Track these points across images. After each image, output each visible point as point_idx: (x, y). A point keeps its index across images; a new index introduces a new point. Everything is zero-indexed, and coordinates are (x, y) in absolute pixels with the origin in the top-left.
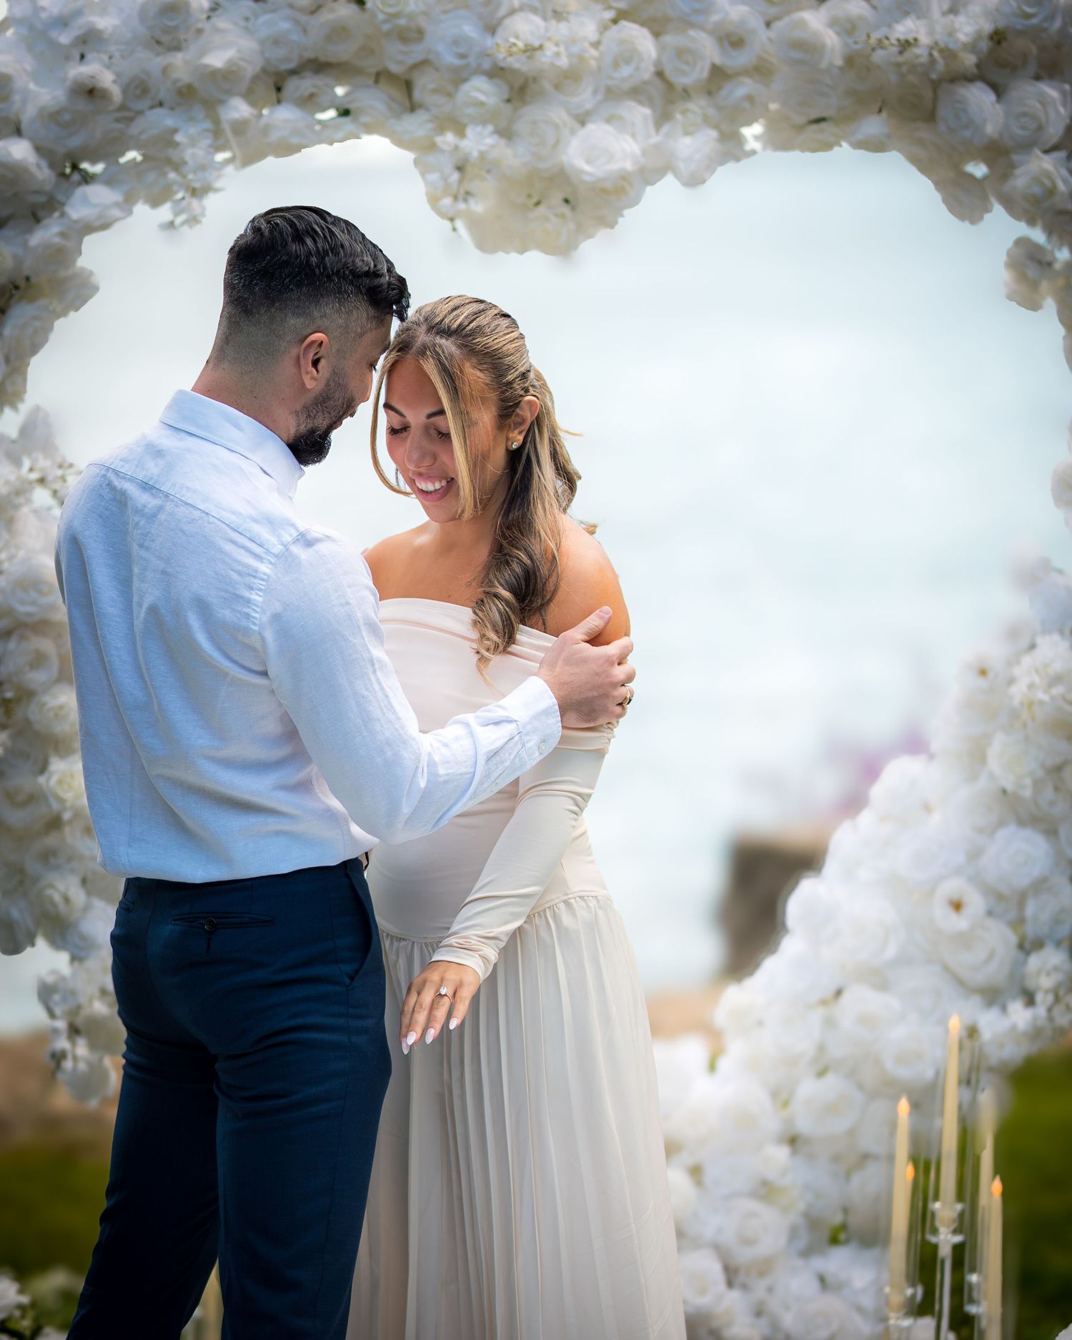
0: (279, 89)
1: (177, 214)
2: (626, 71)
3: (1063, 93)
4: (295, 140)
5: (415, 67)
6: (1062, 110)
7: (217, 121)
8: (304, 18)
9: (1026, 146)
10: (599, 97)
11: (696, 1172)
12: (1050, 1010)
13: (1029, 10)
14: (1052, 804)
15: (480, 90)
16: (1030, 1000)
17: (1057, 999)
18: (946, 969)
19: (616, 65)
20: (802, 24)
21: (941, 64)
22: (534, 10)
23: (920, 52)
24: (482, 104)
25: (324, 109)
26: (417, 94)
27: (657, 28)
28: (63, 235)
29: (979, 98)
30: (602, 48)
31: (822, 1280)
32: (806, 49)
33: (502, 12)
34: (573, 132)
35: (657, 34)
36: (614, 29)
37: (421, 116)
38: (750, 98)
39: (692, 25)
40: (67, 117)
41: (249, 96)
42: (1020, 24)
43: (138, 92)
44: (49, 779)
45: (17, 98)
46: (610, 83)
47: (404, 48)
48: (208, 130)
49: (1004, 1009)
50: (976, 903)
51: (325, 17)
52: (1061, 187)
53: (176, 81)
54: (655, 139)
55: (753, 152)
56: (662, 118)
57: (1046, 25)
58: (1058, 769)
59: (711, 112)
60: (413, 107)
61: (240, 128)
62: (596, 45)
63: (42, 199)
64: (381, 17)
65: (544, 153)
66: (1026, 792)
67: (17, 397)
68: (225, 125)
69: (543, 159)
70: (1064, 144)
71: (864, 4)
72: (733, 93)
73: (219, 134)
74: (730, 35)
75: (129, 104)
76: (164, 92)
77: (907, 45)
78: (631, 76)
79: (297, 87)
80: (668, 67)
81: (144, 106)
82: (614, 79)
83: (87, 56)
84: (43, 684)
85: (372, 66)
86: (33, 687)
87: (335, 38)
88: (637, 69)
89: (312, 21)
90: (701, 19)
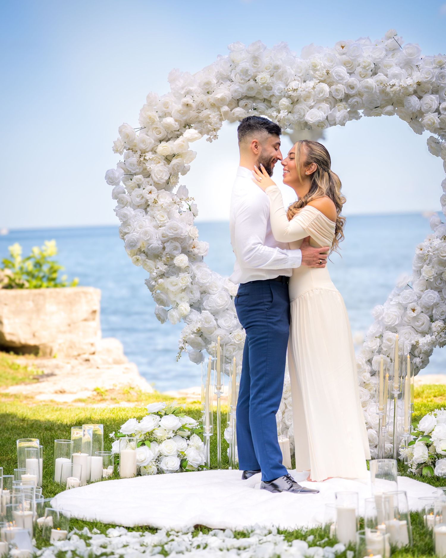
0: (238, 104)
1: (211, 136)
2: (321, 95)
3: (437, 98)
4: (240, 116)
5: (271, 96)
6: (436, 102)
7: (220, 112)
8: (242, 85)
9: (427, 112)
10: (315, 102)
12: (436, 337)
13: (427, 76)
14: (440, 284)
15: (285, 102)
16: (432, 334)
17: (438, 333)
18: (412, 327)
19: (319, 94)
20: (368, 82)
21: (403, 91)
22: (298, 81)
23: (397, 87)
24: (285, 105)
25: (250, 109)
26: (272, 104)
28: (183, 142)
29: (414, 99)
30: (315, 89)
32: (369, 88)
33: (289, 81)
34: (308, 111)
35: (330, 85)
36: (319, 85)
37: (273, 109)
38: (357, 102)
39: (340, 83)
40: (182, 112)
41: (229, 105)
42: (425, 80)
43: (202, 105)
44: (179, 278)
45: (170, 107)
47: (267, 92)
48: (217, 114)
49: (425, 337)
50: (418, 309)
51: (248, 84)
52: (436, 122)
53: (210, 103)
54: (330, 113)
55: (361, 117)
56: (332, 107)
57: (431, 80)
59: (347, 106)
60: (271, 107)
61: (226, 113)
62: (313, 88)
63: (178, 133)
64: (260, 84)
65: (301, 117)
66: (432, 280)
67: (176, 183)
68: (222, 113)
69: (301, 118)
70: (437, 111)
71: (385, 76)
72: (352, 101)
73: (221, 115)
74: (350, 86)
75: (200, 109)
76: (207, 105)
77: (394, 85)
78: (323, 96)
79: (242, 103)
80: (334, 94)
81: (203, 109)
82: (319, 97)
83: (186, 96)
84: (177, 254)
85: (261, 97)
86: (174, 255)
87: (250, 89)
88: (324, 94)
89: (244, 86)
90: (341, 81)
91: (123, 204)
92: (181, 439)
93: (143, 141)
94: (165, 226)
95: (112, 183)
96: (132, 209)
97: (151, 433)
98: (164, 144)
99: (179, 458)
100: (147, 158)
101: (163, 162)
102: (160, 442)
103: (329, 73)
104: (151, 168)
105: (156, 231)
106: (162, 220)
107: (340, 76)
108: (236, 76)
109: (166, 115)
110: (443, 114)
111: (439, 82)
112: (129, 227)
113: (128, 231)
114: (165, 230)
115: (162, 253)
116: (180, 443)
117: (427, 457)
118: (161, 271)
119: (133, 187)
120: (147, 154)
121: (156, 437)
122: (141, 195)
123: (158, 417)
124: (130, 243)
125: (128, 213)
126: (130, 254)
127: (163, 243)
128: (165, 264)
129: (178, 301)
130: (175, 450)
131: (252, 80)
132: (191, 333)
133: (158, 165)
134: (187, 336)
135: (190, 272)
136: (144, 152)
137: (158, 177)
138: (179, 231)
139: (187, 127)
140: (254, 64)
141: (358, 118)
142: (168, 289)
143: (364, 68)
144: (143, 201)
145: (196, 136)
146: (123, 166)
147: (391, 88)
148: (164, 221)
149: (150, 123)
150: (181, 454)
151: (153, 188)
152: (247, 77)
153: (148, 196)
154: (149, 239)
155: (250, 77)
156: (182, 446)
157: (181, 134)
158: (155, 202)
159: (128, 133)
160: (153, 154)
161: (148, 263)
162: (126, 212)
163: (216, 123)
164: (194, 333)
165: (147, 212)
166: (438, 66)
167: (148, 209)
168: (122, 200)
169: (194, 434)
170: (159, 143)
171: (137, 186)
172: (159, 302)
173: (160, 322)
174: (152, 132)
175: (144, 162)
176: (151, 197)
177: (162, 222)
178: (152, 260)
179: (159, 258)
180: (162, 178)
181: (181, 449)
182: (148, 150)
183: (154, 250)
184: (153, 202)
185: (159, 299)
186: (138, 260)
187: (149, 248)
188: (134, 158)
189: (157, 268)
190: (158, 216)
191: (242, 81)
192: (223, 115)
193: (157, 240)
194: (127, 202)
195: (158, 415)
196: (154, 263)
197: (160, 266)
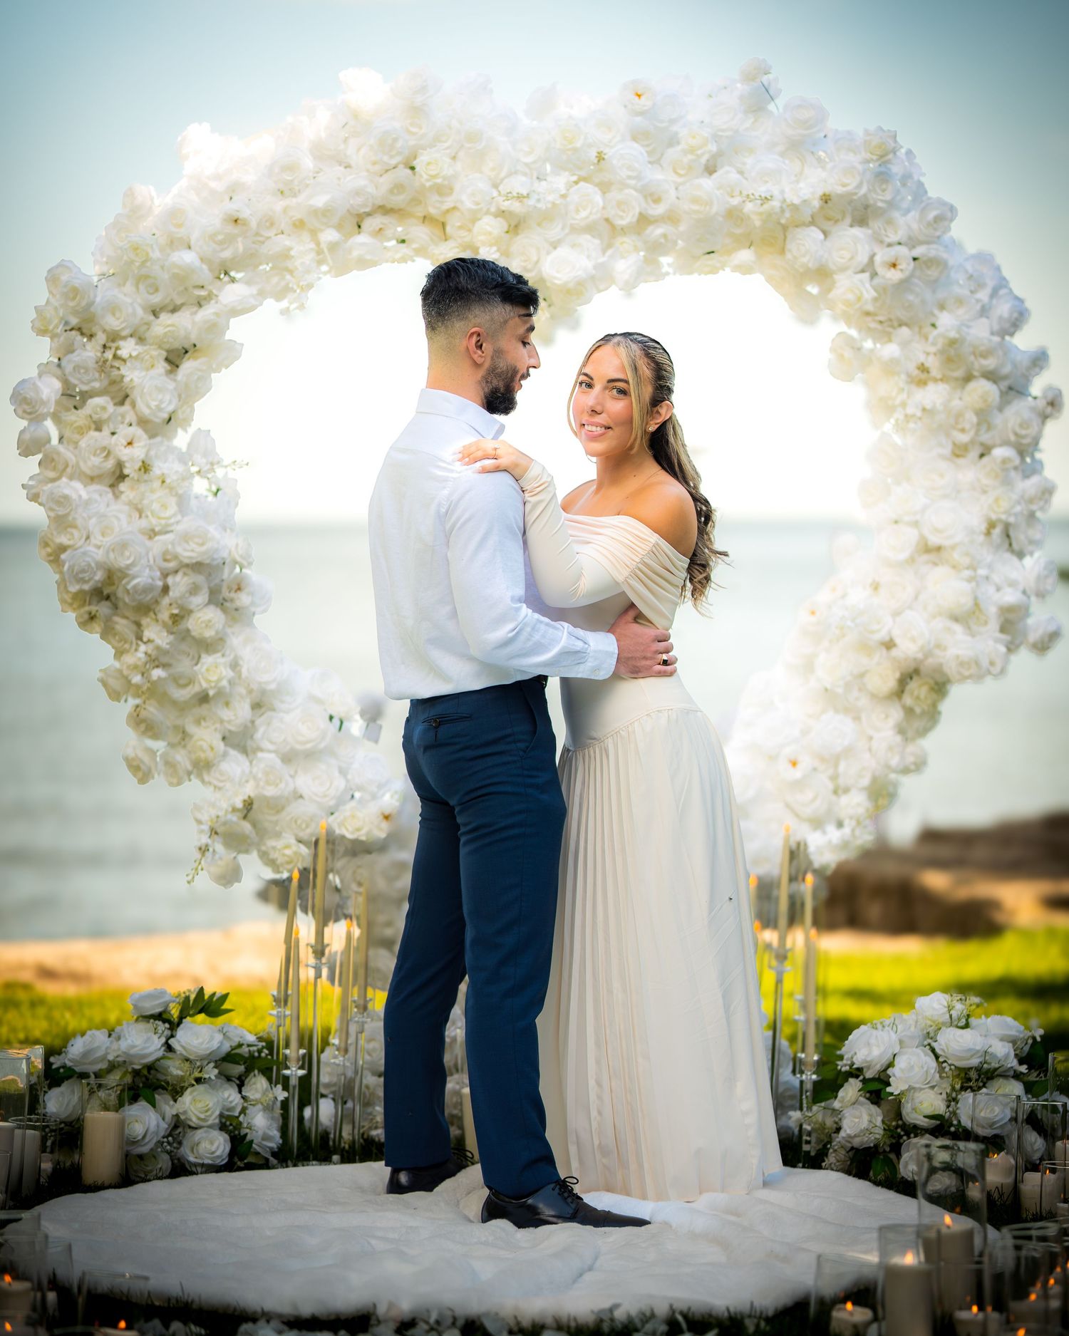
0: (359, 227)
1: (291, 303)
2: (583, 214)
3: (867, 235)
4: (368, 257)
5: (448, 211)
6: (866, 246)
7: (318, 244)
8: (376, 179)
9: (843, 269)
10: (567, 231)
12: (853, 831)
13: (847, 181)
14: (857, 699)
15: (489, 226)
16: (840, 825)
17: (858, 823)
18: (787, 805)
19: (577, 211)
20: (698, 188)
21: (787, 215)
22: (525, 174)
23: (776, 204)
24: (490, 233)
25: (389, 240)
26: (448, 229)
27: (605, 187)
28: (216, 314)
29: (812, 236)
30: (568, 199)
32: (700, 203)
33: (503, 174)
34: (548, 253)
35: (604, 193)
36: (577, 187)
37: (451, 243)
38: (665, 236)
39: (627, 186)
40: (220, 237)
41: (339, 227)
42: (840, 190)
43: (268, 224)
44: (201, 668)
45: (188, 225)
46: (573, 222)
47: (440, 199)
48: (312, 249)
49: (824, 832)
50: (806, 762)
51: (391, 176)
52: (865, 295)
53: (290, 217)
54: (602, 260)
55: (668, 274)
56: (607, 247)
57: (857, 191)
58: (862, 675)
59: (640, 245)
60: (446, 238)
61: (333, 247)
62: (564, 196)
63: (203, 293)
64: (425, 176)
65: (529, 267)
66: (840, 691)
67: (186, 422)
68: (324, 246)
70: (869, 268)
71: (738, 176)
72: (657, 231)
73: (319, 252)
74: (651, 195)
75: (263, 232)
76: (284, 224)
77: (766, 199)
78: (587, 217)
79: (371, 224)
80: (612, 213)
81: (271, 233)
82: (573, 219)
83: (234, 198)
84: (198, 606)
85: (420, 212)
86: (192, 607)
87: (395, 191)
88: (591, 213)
89: (382, 180)
90: (633, 182)
91: (54, 469)
92: (228, 1084)
93: (113, 308)
94: (172, 531)
95: (30, 413)
96: (77, 485)
97: (150, 1067)
98: (165, 318)
99: (224, 1132)
100: (123, 353)
101: (162, 366)
102: (176, 1092)
103: (604, 159)
104: (135, 379)
105: (148, 543)
106: (162, 515)
107: (630, 168)
108: (361, 153)
109: (176, 243)
110: (883, 277)
111: (875, 196)
112: (75, 532)
113: (71, 543)
114: (173, 543)
115: (157, 602)
116: (226, 1094)
117: (882, 1132)
118: (158, 648)
119: (81, 428)
120: (121, 343)
121: (162, 1077)
122: (104, 449)
123: (162, 1027)
124: (77, 574)
125: (74, 496)
126: (69, 601)
127: (165, 575)
128: (168, 632)
129: (191, 728)
130: (217, 1113)
131: (401, 166)
132: (230, 809)
133: (153, 372)
134: (218, 817)
135: (228, 653)
136: (114, 337)
137: (153, 404)
138: (211, 547)
139: (227, 278)
140: (412, 124)
141: (659, 276)
142: (165, 694)
143: (692, 150)
144: (110, 464)
145: (253, 301)
146: (58, 372)
147: (762, 205)
148: (169, 518)
149: (137, 264)
150: (228, 1123)
151: (137, 431)
152: (391, 157)
153: (125, 453)
154: (133, 564)
155: (398, 159)
156: (231, 1102)
157: (210, 297)
158: (145, 467)
159: (77, 285)
160: (137, 344)
161: (118, 627)
162: (67, 491)
163: (307, 272)
164: (234, 810)
165: (117, 495)
166: (875, 157)
167: (123, 487)
168: (53, 460)
169: (256, 1072)
170: (152, 318)
171: (93, 426)
172: (143, 727)
173: (136, 780)
174: (138, 288)
175: (116, 364)
176: (132, 456)
177: (163, 522)
178: (127, 618)
179: (152, 614)
180: (159, 409)
181: (229, 1110)
182: (124, 333)
183: (140, 594)
184: (140, 470)
185: (143, 721)
186: (92, 618)
187: (129, 587)
188: (89, 352)
189: (145, 639)
190: (155, 506)
191: (377, 168)
192: (326, 250)
193: (151, 568)
194: (67, 466)
195: (164, 1021)
196: (134, 628)
197: (156, 635)
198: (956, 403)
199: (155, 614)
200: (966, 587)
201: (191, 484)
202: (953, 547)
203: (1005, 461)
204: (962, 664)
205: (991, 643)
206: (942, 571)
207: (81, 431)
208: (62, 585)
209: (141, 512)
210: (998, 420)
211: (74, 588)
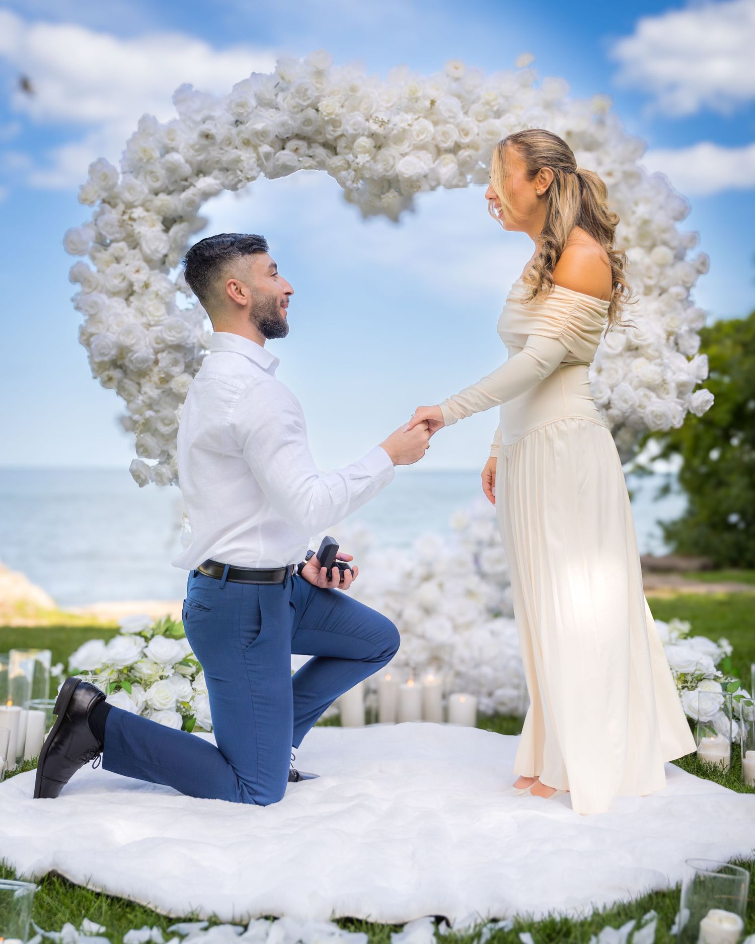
0: (284, 146)
2: (422, 137)
4: (289, 163)
5: (338, 137)
7: (258, 154)
8: (294, 116)
10: (411, 148)
11: (441, 586)
15: (364, 142)
19: (418, 136)
24: (365, 147)
25: (302, 155)
26: (338, 149)
27: (435, 123)
28: (194, 195)
30: (413, 127)
31: (493, 633)
34: (400, 159)
35: (435, 126)
36: (418, 121)
37: (339, 157)
38: (470, 156)
39: (449, 123)
40: (197, 147)
41: (271, 145)
42: (578, 129)
43: (227, 142)
44: (179, 412)
45: (177, 139)
46: (415, 142)
47: (334, 129)
48: (253, 157)
51: (304, 113)
53: (242, 138)
54: (432, 166)
56: (435, 159)
57: (588, 131)
59: (455, 160)
60: (336, 154)
61: (267, 156)
62: (409, 125)
63: (186, 183)
65: (388, 168)
68: (262, 155)
69: (387, 171)
72: (464, 154)
73: (259, 159)
74: (463, 130)
75: (224, 147)
76: (237, 142)
78: (424, 139)
79: (292, 144)
80: (439, 138)
81: (229, 148)
82: (415, 140)
83: (208, 122)
84: (177, 373)
85: (320, 139)
86: (173, 374)
87: (306, 123)
88: (426, 137)
89: (298, 116)
90: (452, 120)
91: (90, 287)
92: (183, 680)
93: (130, 188)
94: (161, 325)
95: (74, 250)
96: (104, 297)
97: (131, 669)
98: (163, 197)
99: (179, 713)
100: (135, 215)
101: (159, 227)
102: (147, 685)
103: (435, 105)
104: (142, 232)
105: (146, 332)
106: (155, 315)
107: (450, 111)
108: (286, 101)
109: (169, 148)
111: (597, 135)
112: (100, 325)
113: (97, 331)
114: (161, 331)
115: (151, 370)
116: (181, 687)
118: (150, 398)
119: (108, 262)
120: (134, 210)
121: (137, 675)
122: (121, 274)
123: (141, 641)
124: (100, 351)
125: (101, 303)
126: (97, 369)
127: (156, 352)
128: (157, 388)
129: (171, 452)
130: (174, 700)
131: (310, 108)
133: (154, 229)
136: (130, 206)
138: (186, 333)
139: (201, 175)
140: (317, 82)
141: (465, 186)
142: (156, 430)
143: (487, 103)
144: (124, 285)
145: (218, 190)
146: (94, 227)
148: (161, 316)
149: (145, 160)
150: (182, 707)
151: (142, 264)
152: (305, 100)
153: (134, 277)
154: (135, 344)
155: (309, 102)
156: (185, 692)
157: (192, 185)
158: (147, 286)
159: (106, 172)
160: (144, 211)
161: (127, 386)
162: (97, 300)
163: (252, 169)
165: (128, 306)
167: (132, 299)
168: (89, 281)
170: (152, 197)
171: (115, 261)
172: (141, 450)
173: (138, 485)
174: (145, 177)
175: (130, 222)
176: (139, 279)
177: (156, 319)
178: (133, 380)
179: (147, 377)
180: (156, 251)
181: (182, 698)
182: (136, 203)
183: (140, 364)
184: (143, 287)
185: (142, 446)
186: (110, 379)
187: (132, 358)
188: (113, 215)
189: (142, 392)
190: (151, 309)
191: (295, 110)
192: (263, 158)
193: (147, 346)
194: (98, 285)
195: (142, 636)
196: (137, 386)
197: (150, 390)
198: (647, 261)
199: (150, 377)
200: (658, 369)
201: (174, 296)
202: (649, 346)
203: (678, 295)
204: (656, 416)
205: (673, 404)
206: (640, 361)
207: (108, 264)
208: (91, 357)
209: (142, 314)
210: (670, 272)
211: (98, 360)
